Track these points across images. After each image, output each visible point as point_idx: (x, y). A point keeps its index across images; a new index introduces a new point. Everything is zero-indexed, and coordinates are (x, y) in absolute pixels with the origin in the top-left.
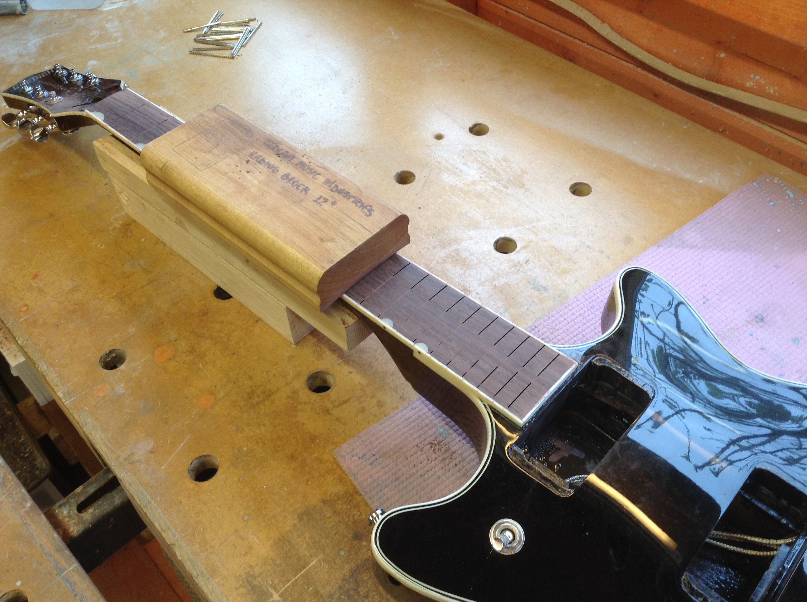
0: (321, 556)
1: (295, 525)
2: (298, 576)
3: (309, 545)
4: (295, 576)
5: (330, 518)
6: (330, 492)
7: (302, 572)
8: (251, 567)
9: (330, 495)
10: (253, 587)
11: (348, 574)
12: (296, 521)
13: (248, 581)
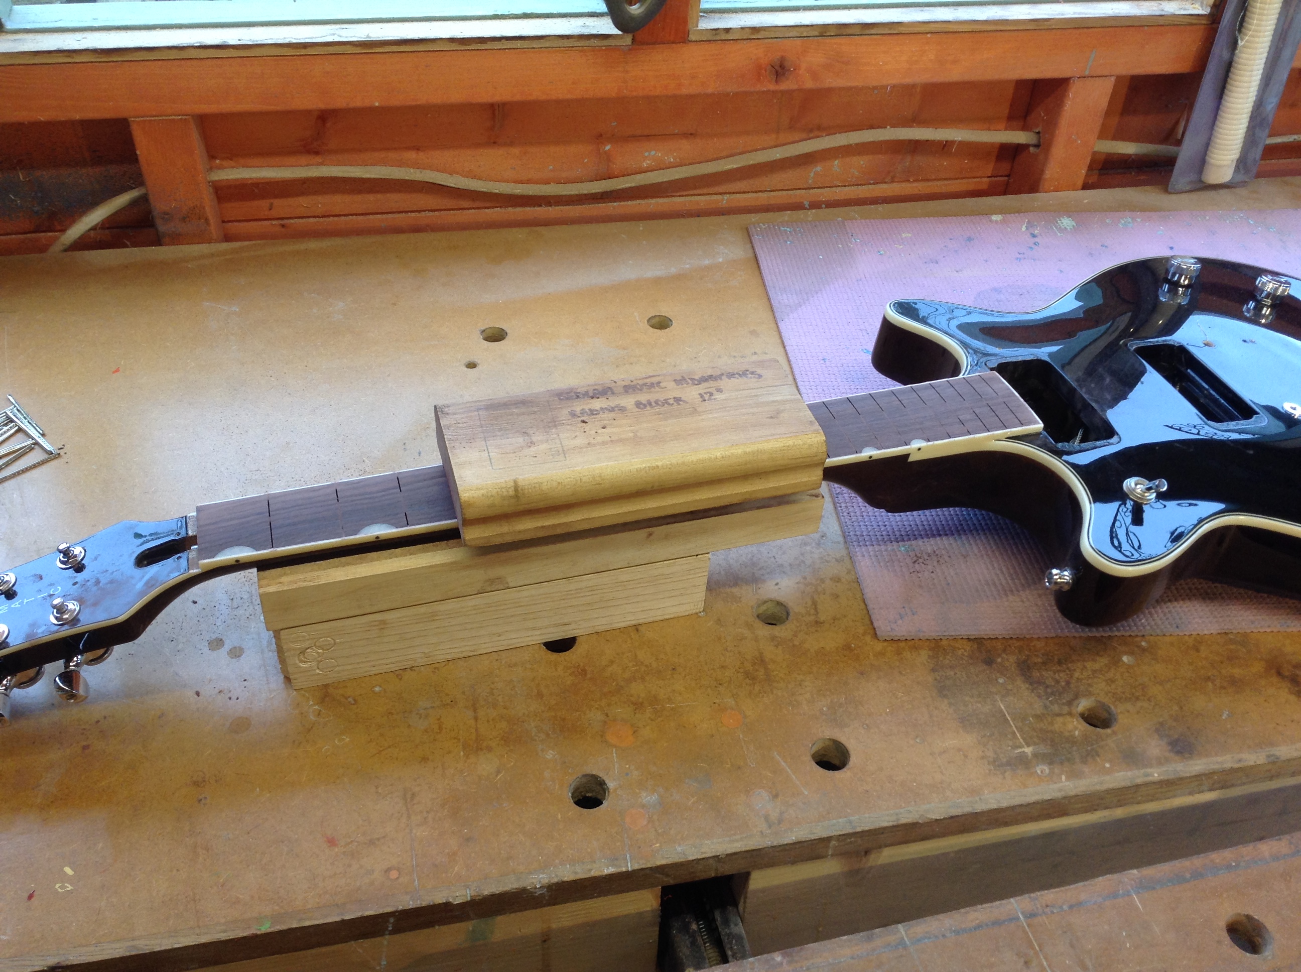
0: (998, 697)
1: (950, 704)
2: (1012, 724)
3: (979, 702)
4: (1011, 726)
5: (955, 674)
6: (925, 662)
7: (1009, 719)
8: (983, 758)
9: (928, 662)
10: (1009, 764)
11: (1027, 686)
12: (946, 701)
13: (999, 766)
